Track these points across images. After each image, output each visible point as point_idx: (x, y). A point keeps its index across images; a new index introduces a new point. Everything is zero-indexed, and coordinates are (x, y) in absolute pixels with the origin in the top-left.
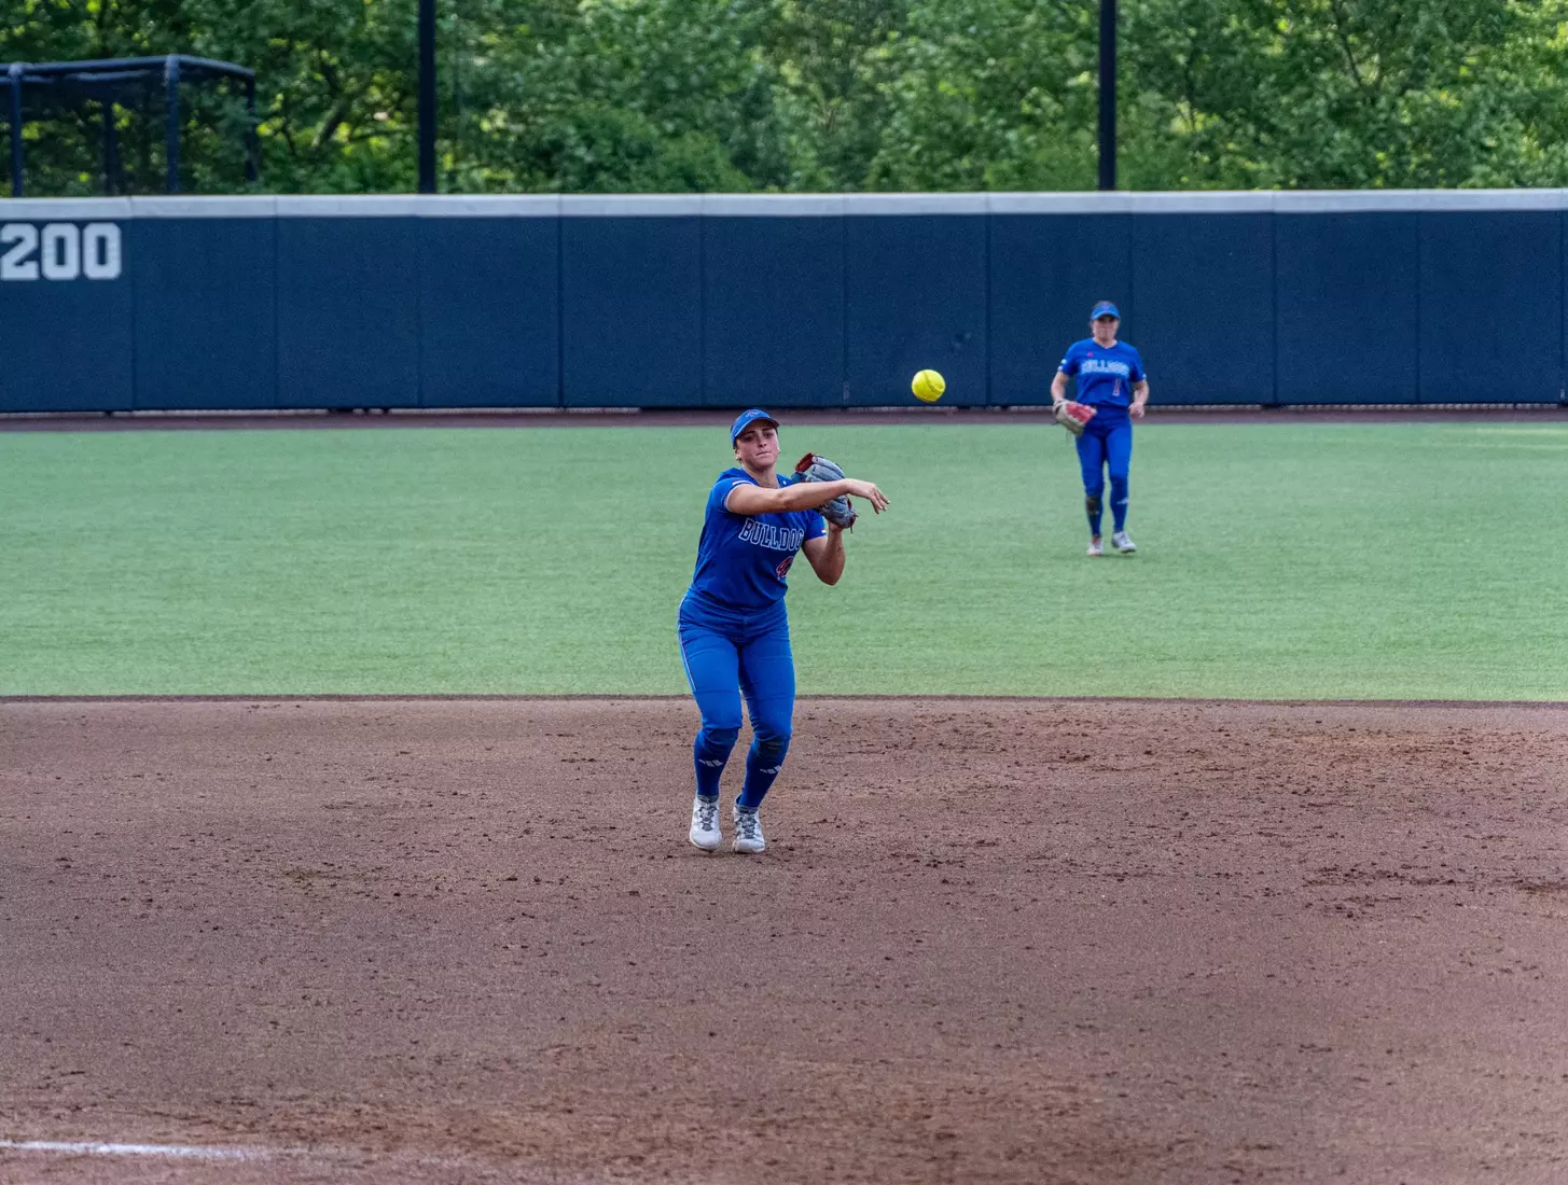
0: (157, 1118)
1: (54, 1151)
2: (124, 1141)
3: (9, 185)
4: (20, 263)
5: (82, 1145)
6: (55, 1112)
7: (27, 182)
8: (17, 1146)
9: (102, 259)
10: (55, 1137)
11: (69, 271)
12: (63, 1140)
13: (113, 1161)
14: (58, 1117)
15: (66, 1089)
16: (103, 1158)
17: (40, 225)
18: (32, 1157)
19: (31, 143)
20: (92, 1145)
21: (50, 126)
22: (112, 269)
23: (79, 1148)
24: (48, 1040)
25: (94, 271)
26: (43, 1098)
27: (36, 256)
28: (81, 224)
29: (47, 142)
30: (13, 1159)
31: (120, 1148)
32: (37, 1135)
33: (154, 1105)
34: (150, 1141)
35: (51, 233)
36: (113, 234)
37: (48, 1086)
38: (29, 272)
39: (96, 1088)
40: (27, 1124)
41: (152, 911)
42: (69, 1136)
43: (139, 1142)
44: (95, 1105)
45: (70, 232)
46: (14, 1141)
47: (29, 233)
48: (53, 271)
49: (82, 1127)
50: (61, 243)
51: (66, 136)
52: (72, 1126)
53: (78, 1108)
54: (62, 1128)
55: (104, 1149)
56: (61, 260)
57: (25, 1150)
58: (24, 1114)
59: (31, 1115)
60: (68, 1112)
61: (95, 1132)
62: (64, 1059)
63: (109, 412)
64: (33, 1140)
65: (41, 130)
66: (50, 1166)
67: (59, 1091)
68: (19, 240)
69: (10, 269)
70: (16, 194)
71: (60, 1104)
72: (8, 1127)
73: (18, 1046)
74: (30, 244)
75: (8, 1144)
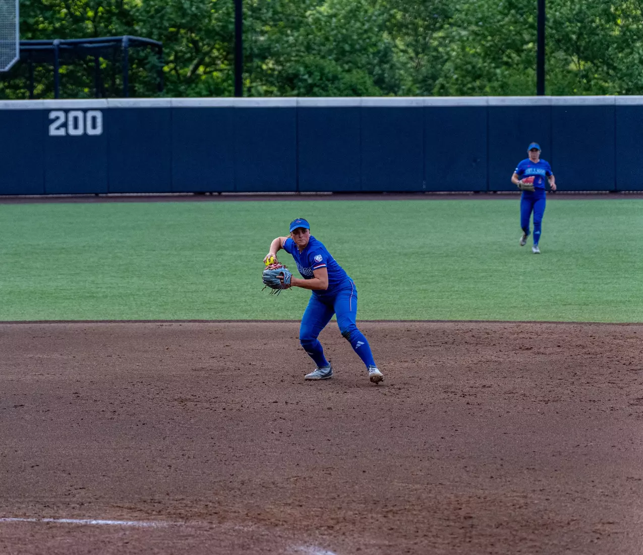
0: (118, 509)
1: (72, 523)
2: (103, 519)
3: (53, 94)
4: (58, 128)
5: (85, 520)
6: (73, 505)
7: (61, 92)
8: (55, 521)
9: (94, 126)
10: (72, 517)
11: (80, 132)
12: (76, 518)
13: (98, 528)
14: (73, 508)
15: (77, 495)
16: (93, 526)
17: (67, 111)
18: (62, 526)
19: (63, 75)
20: (89, 520)
21: (71, 67)
22: (98, 131)
23: (83, 522)
24: (69, 474)
25: (91, 132)
26: (67, 500)
27: (65, 125)
28: (85, 111)
29: (70, 74)
30: (54, 527)
31: (101, 522)
32: (64, 516)
33: (116, 503)
34: (114, 519)
35: (72, 115)
36: (99, 115)
37: (69, 494)
38: (62, 132)
39: (90, 495)
40: (60, 511)
41: (116, 417)
42: (79, 516)
43: (109, 519)
44: (90, 503)
45: (80, 115)
46: (54, 519)
47: (61, 115)
48: (72, 132)
49: (84, 512)
50: (76, 119)
51: (78, 72)
52: (80, 512)
53: (82, 504)
54: (75, 513)
55: (94, 522)
56: (76, 127)
57: (59, 523)
58: (58, 507)
59: (62, 507)
60: (78, 506)
61: (90, 515)
62: (77, 482)
63: (97, 194)
64: (63, 518)
65: (67, 69)
66: (71, 530)
67: (74, 496)
68: (57, 118)
69: (53, 131)
70: (56, 97)
71: (74, 502)
72: (52, 512)
73: (56, 476)
74: (62, 120)
75: (52, 520)
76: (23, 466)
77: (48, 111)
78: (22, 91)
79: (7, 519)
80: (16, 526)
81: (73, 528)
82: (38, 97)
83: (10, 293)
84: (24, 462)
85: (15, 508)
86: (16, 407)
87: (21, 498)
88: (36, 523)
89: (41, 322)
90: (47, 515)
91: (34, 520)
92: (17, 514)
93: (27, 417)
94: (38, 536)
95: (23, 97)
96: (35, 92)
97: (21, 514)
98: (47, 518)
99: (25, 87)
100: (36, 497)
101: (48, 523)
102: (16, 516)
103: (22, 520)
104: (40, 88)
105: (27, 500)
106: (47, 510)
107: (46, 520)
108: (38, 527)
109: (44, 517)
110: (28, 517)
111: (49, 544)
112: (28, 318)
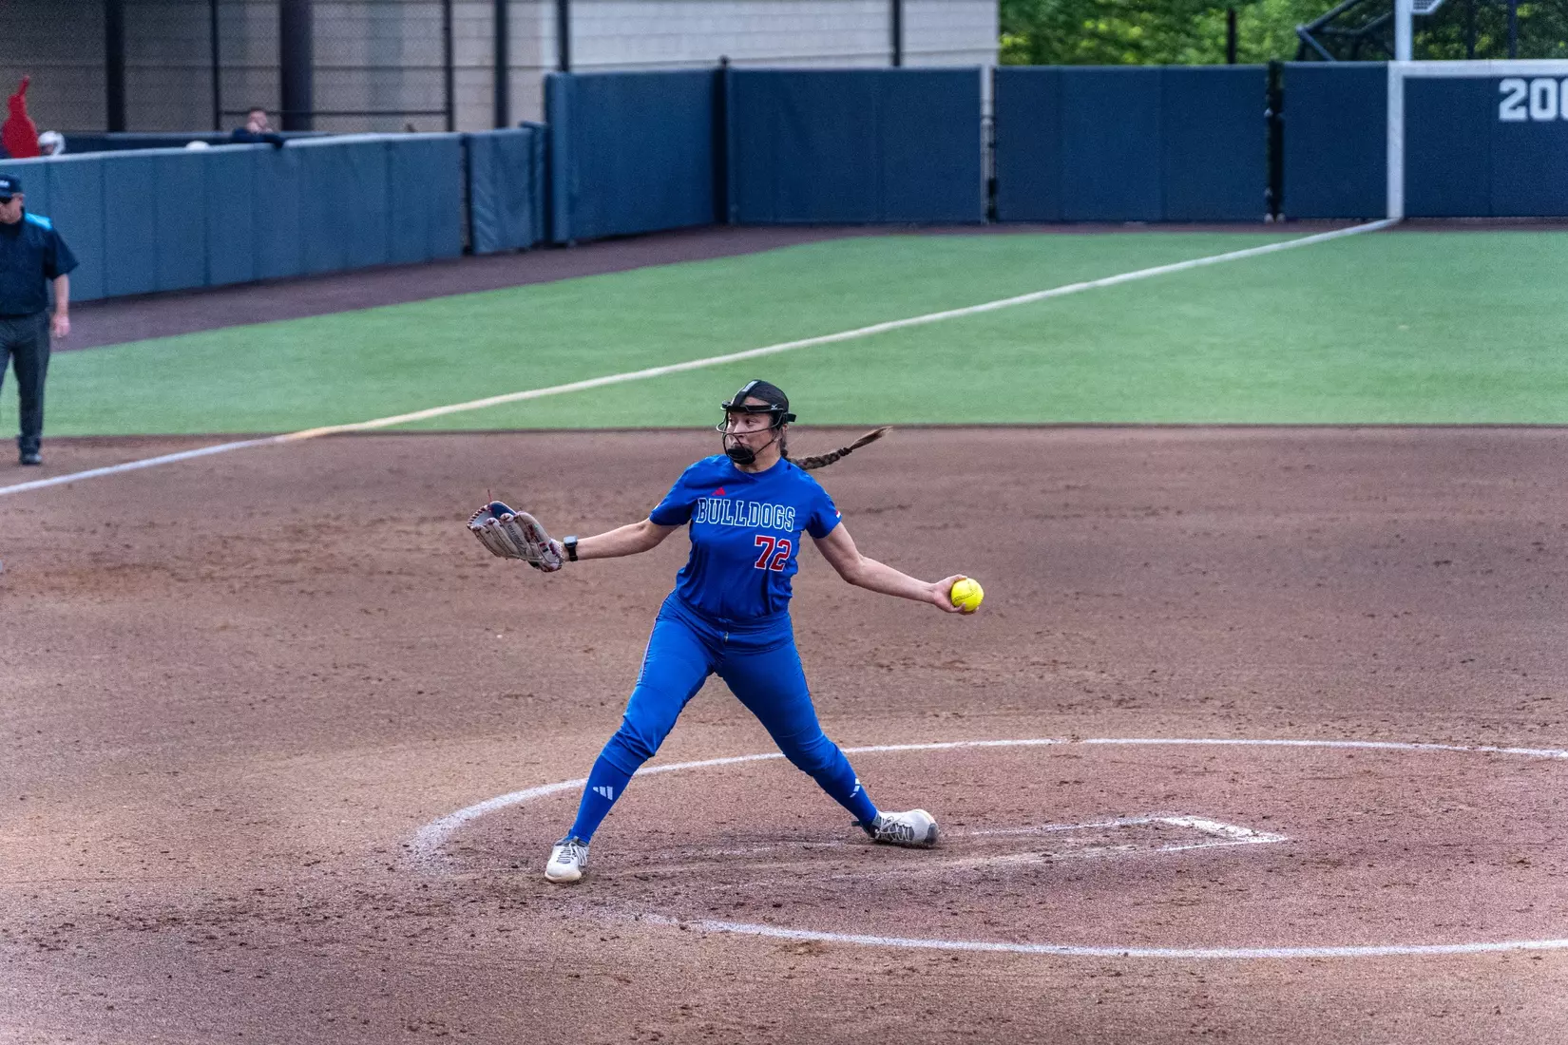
1: (1527, 755)
3: (1506, 51)
4: (1514, 108)
5: (1548, 751)
6: (1529, 727)
7: (1520, 49)
8: (1501, 751)
10: (1528, 744)
11: (1550, 114)
12: (1534, 748)
14: (1530, 731)
15: (1537, 710)
17: (1529, 80)
18: (1512, 760)
19: (1524, 20)
20: (1556, 752)
21: (1537, 7)
23: (1546, 753)
24: (1525, 675)
26: (1521, 717)
27: (1526, 103)
28: (1560, 79)
29: (1536, 18)
30: (1498, 760)
32: (1515, 744)
35: (1537, 86)
37: (1524, 708)
38: (1520, 114)
39: (1559, 711)
40: (1508, 735)
42: (1539, 744)
44: (1558, 723)
45: (1551, 86)
46: (1499, 747)
47: (1521, 86)
48: (1538, 114)
49: (1548, 738)
50: (1544, 94)
51: (1548, 14)
52: (1541, 737)
53: (1545, 725)
54: (1534, 739)
56: (1544, 105)
57: (1506, 754)
58: (1506, 728)
59: (1511, 729)
60: (1538, 727)
61: (1558, 742)
62: (1537, 689)
64: (1512, 747)
65: (1531, 10)
66: (1525, 766)
67: (1532, 712)
68: (1513, 91)
69: (1507, 112)
70: (1512, 56)
71: (1533, 722)
72: (1494, 736)
73: (1502, 678)
74: (1521, 94)
75: (1495, 749)
76: (1448, 660)
77: (1496, 80)
78: (1456, 45)
79: (1421, 745)
80: (1435, 757)
81: (1531, 762)
82: (1482, 56)
83: (1432, 378)
84: (1449, 655)
85: (1435, 729)
86: (1437, 563)
87: (1443, 712)
88: (1467, 752)
89: (1481, 426)
90: (1486, 741)
91: (1465, 748)
92: (1437, 737)
93: (1457, 581)
94: (1471, 775)
95: (1457, 56)
96: (1477, 48)
97: (1443, 737)
98: (1487, 745)
99: (1461, 39)
100: (1468, 712)
101: (1488, 754)
102: (1436, 741)
103: (1445, 747)
104: (1485, 41)
105: (1455, 715)
106: (1487, 733)
107: (1485, 749)
108: (1472, 760)
109: (1481, 745)
110: (1456, 743)
111: (1490, 788)
112: (1459, 419)
